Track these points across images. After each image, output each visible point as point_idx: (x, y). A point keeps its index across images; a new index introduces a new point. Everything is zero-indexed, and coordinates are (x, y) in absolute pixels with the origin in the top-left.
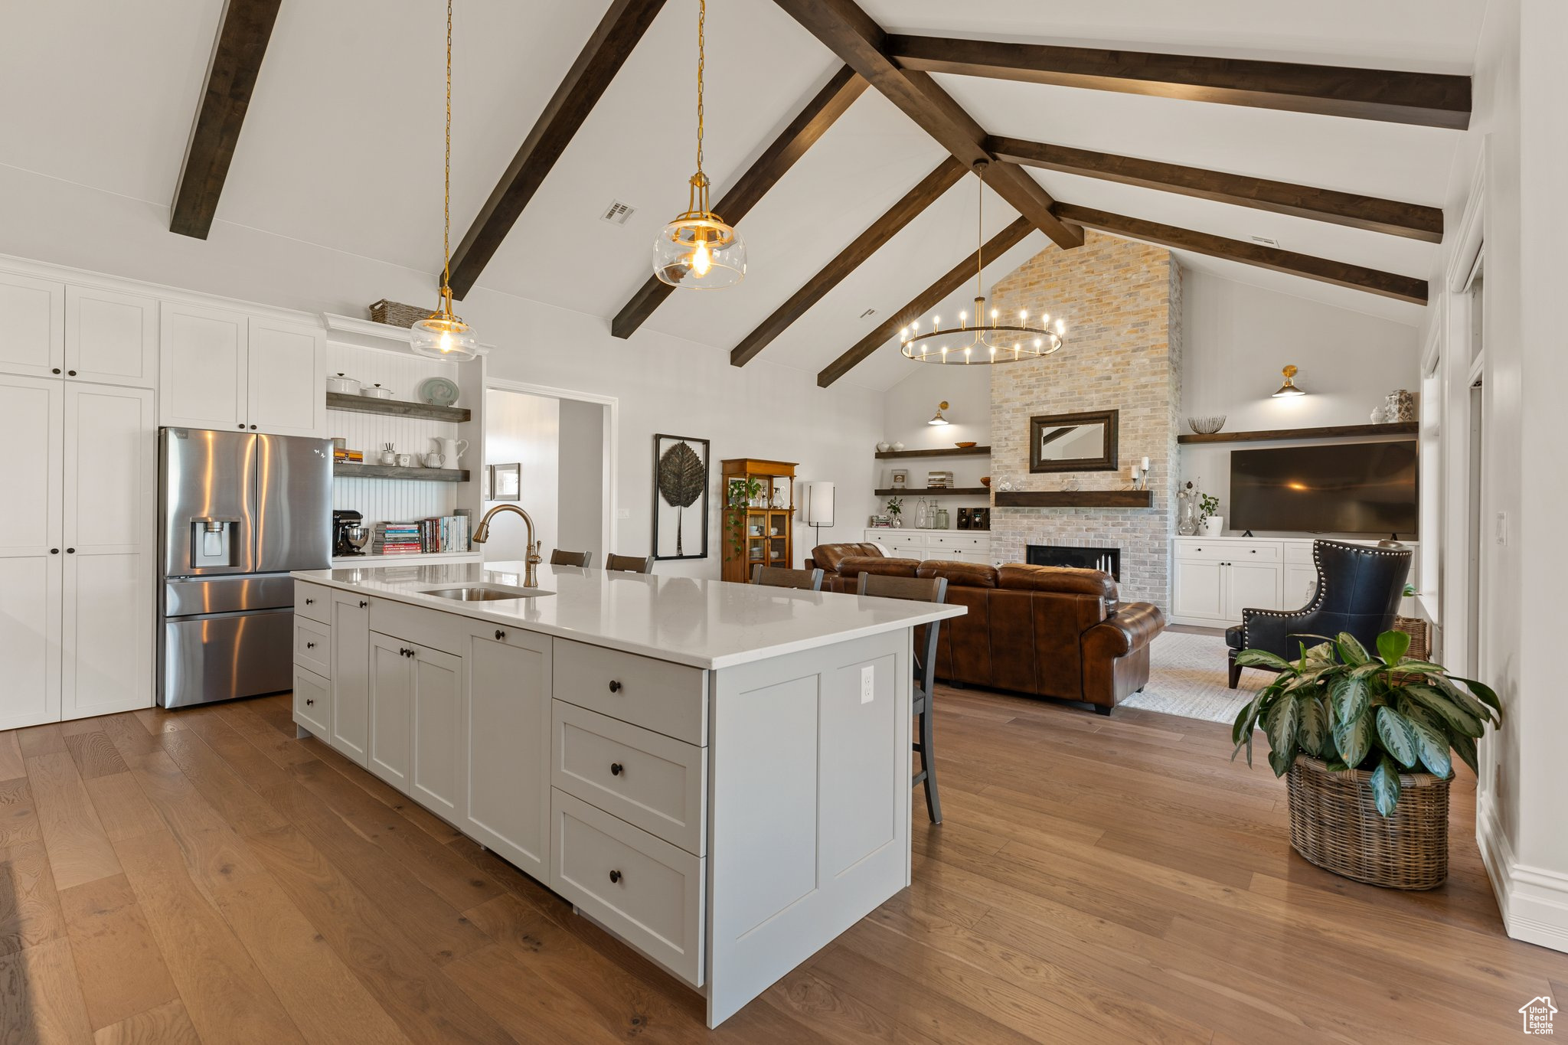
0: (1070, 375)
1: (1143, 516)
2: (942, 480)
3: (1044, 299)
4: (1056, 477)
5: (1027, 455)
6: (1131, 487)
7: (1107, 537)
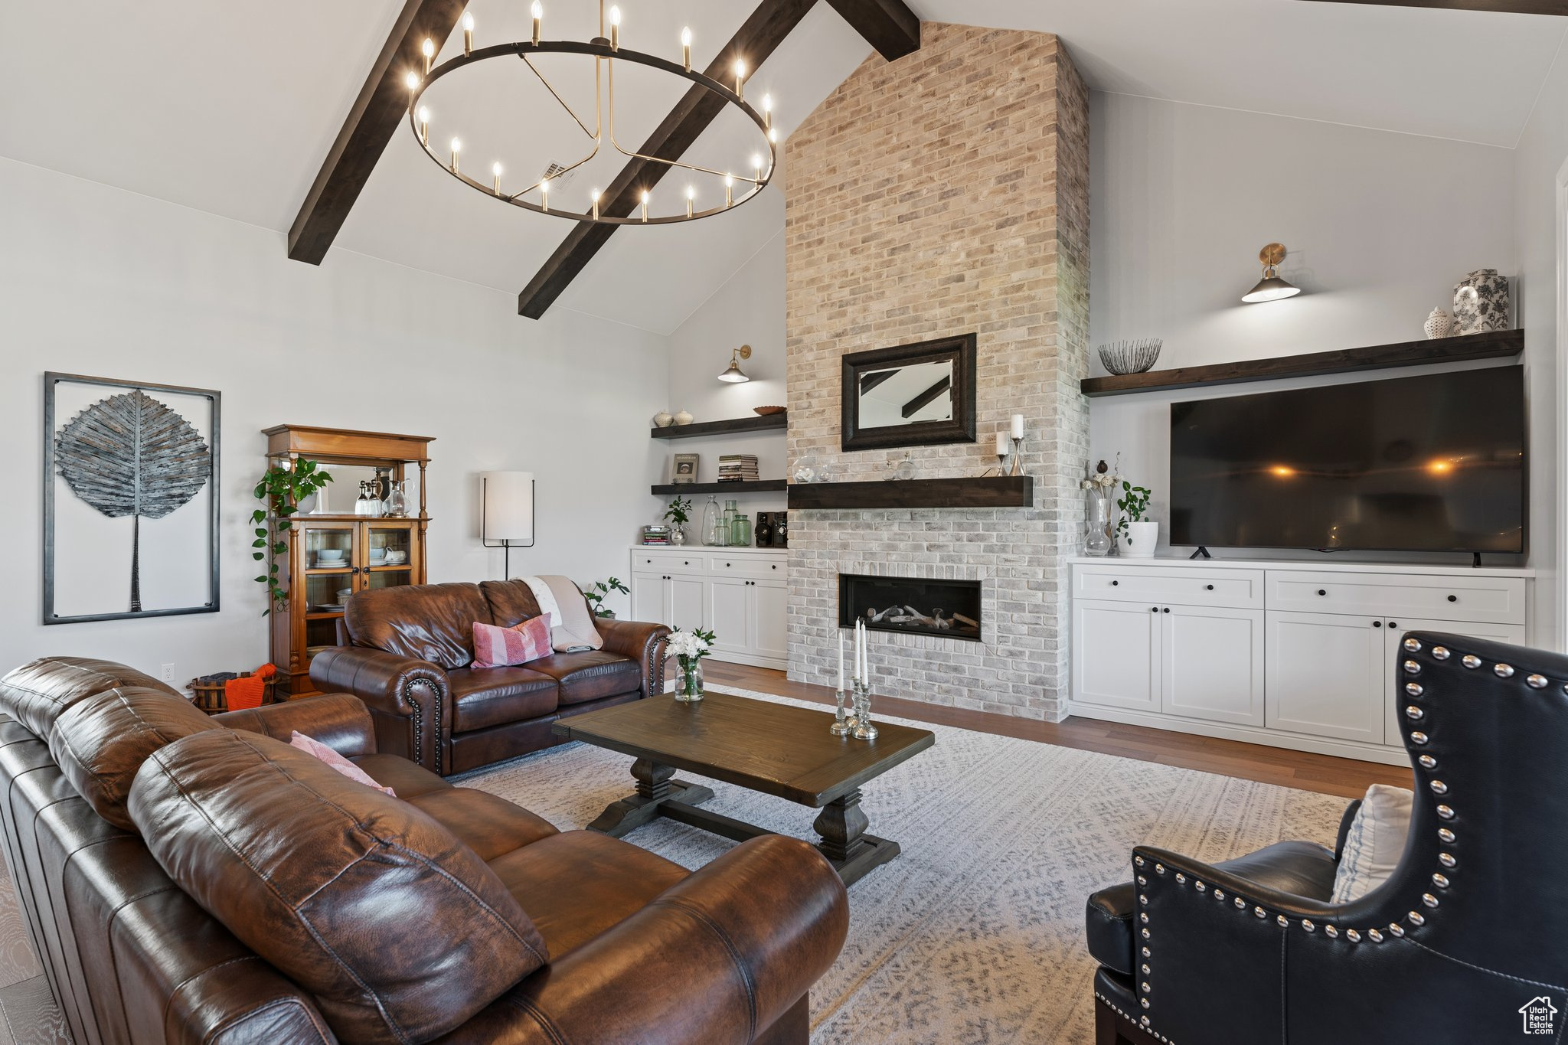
0: (901, 279)
1: (1016, 523)
2: (737, 468)
3: (860, 151)
4: (881, 455)
5: (838, 421)
6: (996, 470)
7: (961, 561)
